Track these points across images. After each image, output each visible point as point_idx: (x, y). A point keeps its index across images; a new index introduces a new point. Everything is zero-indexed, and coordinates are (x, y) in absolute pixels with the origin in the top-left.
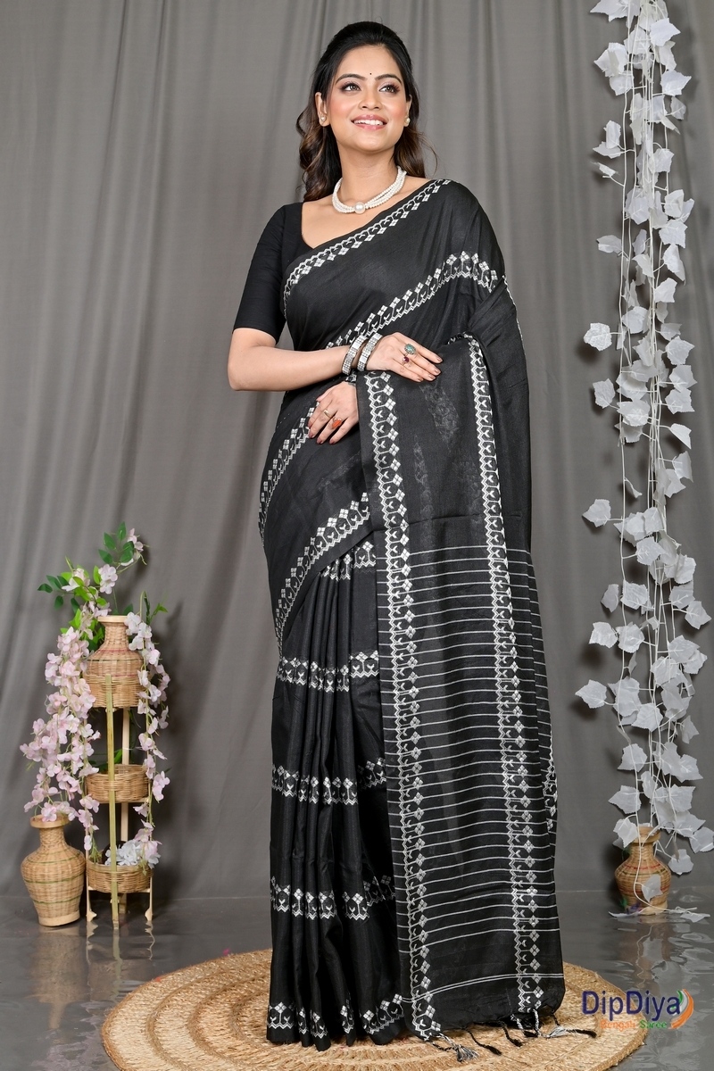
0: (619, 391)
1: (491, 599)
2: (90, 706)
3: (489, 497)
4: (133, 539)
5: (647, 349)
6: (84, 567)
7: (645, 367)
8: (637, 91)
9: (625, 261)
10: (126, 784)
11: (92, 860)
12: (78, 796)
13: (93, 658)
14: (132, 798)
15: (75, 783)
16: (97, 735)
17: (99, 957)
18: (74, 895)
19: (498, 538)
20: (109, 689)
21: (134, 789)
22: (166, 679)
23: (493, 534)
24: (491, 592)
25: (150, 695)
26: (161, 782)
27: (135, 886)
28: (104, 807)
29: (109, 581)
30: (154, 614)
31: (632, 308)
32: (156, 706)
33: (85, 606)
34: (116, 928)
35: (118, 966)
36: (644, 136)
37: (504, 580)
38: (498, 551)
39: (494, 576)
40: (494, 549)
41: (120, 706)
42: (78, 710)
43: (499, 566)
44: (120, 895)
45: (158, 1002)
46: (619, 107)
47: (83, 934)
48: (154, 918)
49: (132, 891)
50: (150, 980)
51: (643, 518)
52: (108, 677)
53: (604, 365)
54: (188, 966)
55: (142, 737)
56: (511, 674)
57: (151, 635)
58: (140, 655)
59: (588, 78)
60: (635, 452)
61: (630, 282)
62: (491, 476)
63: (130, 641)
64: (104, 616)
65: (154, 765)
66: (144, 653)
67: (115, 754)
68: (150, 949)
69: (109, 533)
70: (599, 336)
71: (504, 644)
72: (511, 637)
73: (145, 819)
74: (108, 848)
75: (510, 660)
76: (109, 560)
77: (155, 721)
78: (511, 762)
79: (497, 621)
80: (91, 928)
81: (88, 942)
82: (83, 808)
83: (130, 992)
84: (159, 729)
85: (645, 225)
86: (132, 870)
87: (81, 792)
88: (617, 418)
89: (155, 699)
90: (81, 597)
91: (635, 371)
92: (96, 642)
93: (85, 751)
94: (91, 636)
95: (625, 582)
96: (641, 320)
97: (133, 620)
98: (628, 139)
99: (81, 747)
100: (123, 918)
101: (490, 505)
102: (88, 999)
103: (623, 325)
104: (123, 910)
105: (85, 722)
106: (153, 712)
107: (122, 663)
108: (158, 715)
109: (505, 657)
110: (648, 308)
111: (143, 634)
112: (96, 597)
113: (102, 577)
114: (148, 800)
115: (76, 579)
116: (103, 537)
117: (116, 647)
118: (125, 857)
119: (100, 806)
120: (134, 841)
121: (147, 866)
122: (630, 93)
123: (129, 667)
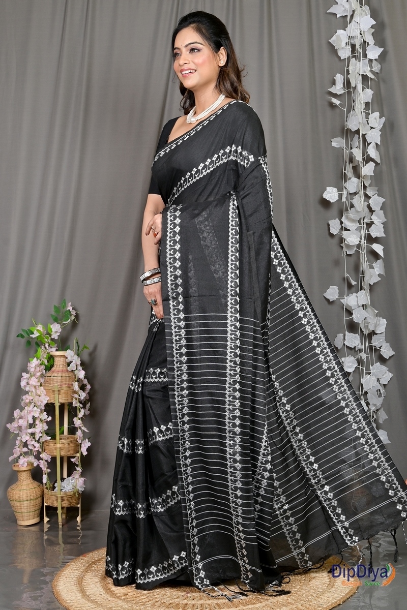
0: (343, 225)
1: (227, 345)
2: (46, 402)
3: (231, 286)
4: (70, 308)
5: (359, 202)
6: (42, 324)
7: (357, 212)
8: (353, 57)
9: (346, 152)
10: (66, 446)
11: (47, 488)
12: (39, 453)
13: (47, 375)
14: (70, 454)
15: (37, 445)
16: (50, 419)
17: (51, 543)
18: (37, 508)
19: (234, 310)
20: (56, 392)
21: (70, 449)
22: (89, 387)
23: (231, 308)
24: (227, 341)
25: (79, 396)
26: (86, 445)
27: (72, 503)
28: (54, 459)
29: (56, 332)
30: (82, 351)
31: (350, 178)
32: (83, 402)
33: (43, 346)
34: (60, 527)
35: (61, 547)
36: (356, 81)
37: (236, 335)
38: (233, 318)
39: (230, 332)
40: (231, 317)
41: (63, 402)
42: (39, 404)
43: (233, 327)
44: (62, 508)
45: (84, 568)
46: (343, 66)
47: (42, 530)
48: (81, 521)
49: (69, 506)
50: (80, 556)
51: (357, 296)
52: (56, 386)
53: (334, 211)
54: (101, 548)
55: (75, 419)
56: (235, 390)
57: (80, 362)
58: (74, 373)
59: (325, 50)
60: (352, 259)
61: (349, 164)
62: (234, 274)
63: (69, 366)
64: (53, 351)
65: (82, 435)
66: (76, 372)
67: (60, 429)
68: (79, 539)
69: (57, 305)
70: (331, 195)
71: (232, 372)
72: (237, 369)
73: (77, 466)
74: (56, 482)
75: (235, 382)
76: (56, 320)
77: (82, 411)
78: (231, 442)
79: (229, 358)
80: (46, 527)
81: (45, 535)
82: (42, 460)
83: (69, 562)
84: (85, 415)
85: (358, 132)
86: (69, 494)
87: (40, 450)
88: (342, 240)
89: (82, 398)
90: (41, 341)
91: (352, 214)
92: (49, 366)
93: (43, 427)
94: (46, 363)
95: (346, 332)
96: (355, 186)
97: (70, 354)
98: (347, 84)
99: (41, 425)
100: (64, 521)
101: (231, 290)
102: (44, 567)
103: (345, 188)
104: (64, 516)
105: (43, 411)
106: (81, 406)
107: (64, 378)
108: (84, 407)
109: (232, 380)
110: (359, 179)
111: (75, 361)
112: (49, 341)
113: (53, 330)
114: (78, 455)
115: (38, 331)
116: (53, 307)
117: (61, 369)
118: (66, 487)
119: (52, 458)
120: (71, 478)
121: (78, 492)
122: (349, 58)
123: (67, 380)
